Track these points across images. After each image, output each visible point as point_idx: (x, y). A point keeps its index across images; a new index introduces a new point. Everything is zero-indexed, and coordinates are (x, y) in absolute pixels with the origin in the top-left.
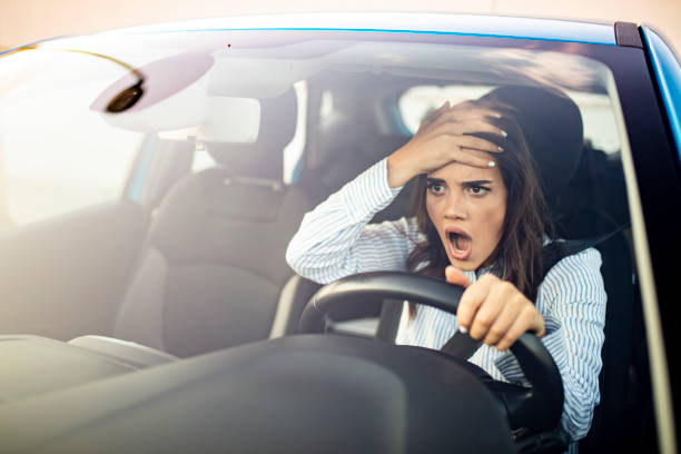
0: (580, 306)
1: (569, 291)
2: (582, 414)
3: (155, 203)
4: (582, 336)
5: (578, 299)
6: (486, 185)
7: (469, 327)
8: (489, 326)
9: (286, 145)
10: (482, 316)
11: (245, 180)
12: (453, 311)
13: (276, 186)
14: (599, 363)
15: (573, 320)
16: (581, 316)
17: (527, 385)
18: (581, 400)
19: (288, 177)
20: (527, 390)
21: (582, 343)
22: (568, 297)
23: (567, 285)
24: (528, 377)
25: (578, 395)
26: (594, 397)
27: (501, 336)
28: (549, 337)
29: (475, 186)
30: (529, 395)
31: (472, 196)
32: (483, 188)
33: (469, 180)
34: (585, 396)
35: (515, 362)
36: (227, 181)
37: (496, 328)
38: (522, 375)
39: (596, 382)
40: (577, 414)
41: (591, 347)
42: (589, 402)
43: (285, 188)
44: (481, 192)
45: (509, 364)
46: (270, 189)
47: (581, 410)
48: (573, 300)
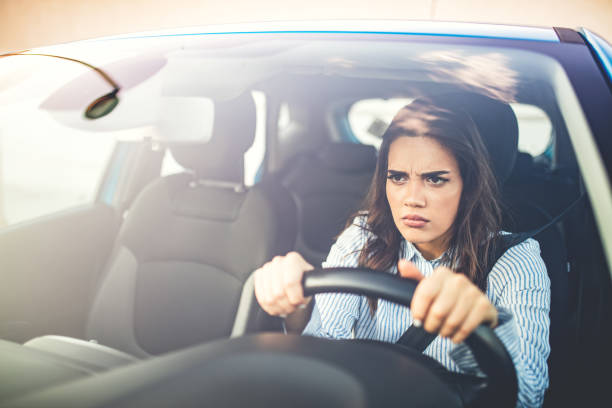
0: (530, 293)
1: (518, 279)
2: (533, 401)
3: (126, 206)
4: (532, 324)
5: (527, 287)
6: (444, 176)
7: (423, 320)
8: (443, 319)
9: (246, 150)
10: (437, 309)
11: (208, 183)
12: (407, 303)
13: (238, 188)
14: (548, 349)
15: (523, 307)
16: (530, 304)
17: (480, 375)
18: (532, 387)
19: (250, 180)
20: (481, 380)
21: (531, 328)
22: (518, 284)
23: (515, 273)
24: (481, 367)
25: (530, 383)
26: (544, 382)
27: (456, 329)
28: (501, 327)
29: (434, 177)
30: (484, 385)
31: (432, 186)
32: (441, 179)
33: (429, 171)
34: (537, 382)
35: (469, 352)
36: (193, 185)
37: (452, 321)
38: (475, 365)
39: (545, 367)
40: (529, 401)
41: (540, 334)
42: (540, 388)
43: (246, 189)
44: (439, 182)
45: (463, 354)
46: (232, 190)
47: (532, 397)
48: (522, 288)
